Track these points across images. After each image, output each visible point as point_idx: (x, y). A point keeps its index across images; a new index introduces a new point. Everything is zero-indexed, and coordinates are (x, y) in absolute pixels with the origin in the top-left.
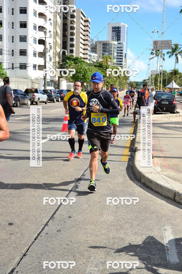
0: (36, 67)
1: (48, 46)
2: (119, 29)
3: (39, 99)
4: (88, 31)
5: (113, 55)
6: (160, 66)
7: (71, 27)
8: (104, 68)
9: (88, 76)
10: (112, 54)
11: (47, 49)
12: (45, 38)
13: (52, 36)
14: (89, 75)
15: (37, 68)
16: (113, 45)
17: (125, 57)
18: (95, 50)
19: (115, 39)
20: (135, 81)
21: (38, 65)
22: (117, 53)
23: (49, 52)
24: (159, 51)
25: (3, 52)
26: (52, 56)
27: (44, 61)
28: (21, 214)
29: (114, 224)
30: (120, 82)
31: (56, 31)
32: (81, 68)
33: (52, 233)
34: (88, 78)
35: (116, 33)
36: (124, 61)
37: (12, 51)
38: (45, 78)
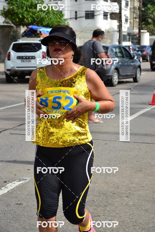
0: (107, 15)
15: (109, 16)
38: (120, 31)
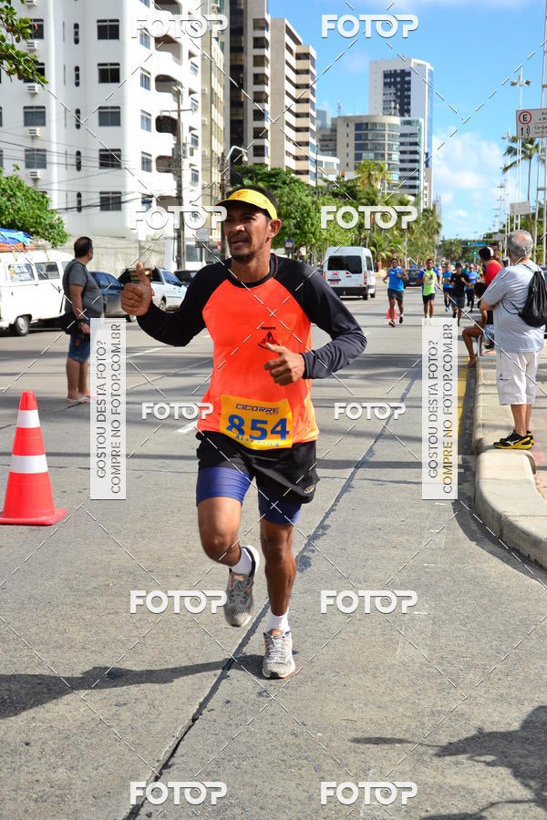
0: (151, 201)
1: (186, 136)
2: (407, 79)
3: (164, 299)
4: (307, 86)
5: (390, 159)
6: (538, 190)
7: (256, 76)
8: (361, 199)
9: (312, 225)
10: (386, 156)
11: (184, 145)
12: (179, 111)
13: (200, 105)
14: (315, 222)
15: (154, 204)
16: (387, 129)
17: (427, 166)
18: (331, 144)
19: (395, 108)
20: (459, 238)
21: (157, 194)
22: (402, 152)
23: (192, 154)
24: (531, 142)
25: (47, 160)
26: (199, 168)
27: (174, 184)
28: (145, 644)
29: (432, 670)
30: (411, 244)
31: (212, 89)
32: (292, 202)
33: (244, 701)
34: (313, 234)
35: (397, 90)
36: (424, 178)
37: (75, 153)
38: (179, 237)
